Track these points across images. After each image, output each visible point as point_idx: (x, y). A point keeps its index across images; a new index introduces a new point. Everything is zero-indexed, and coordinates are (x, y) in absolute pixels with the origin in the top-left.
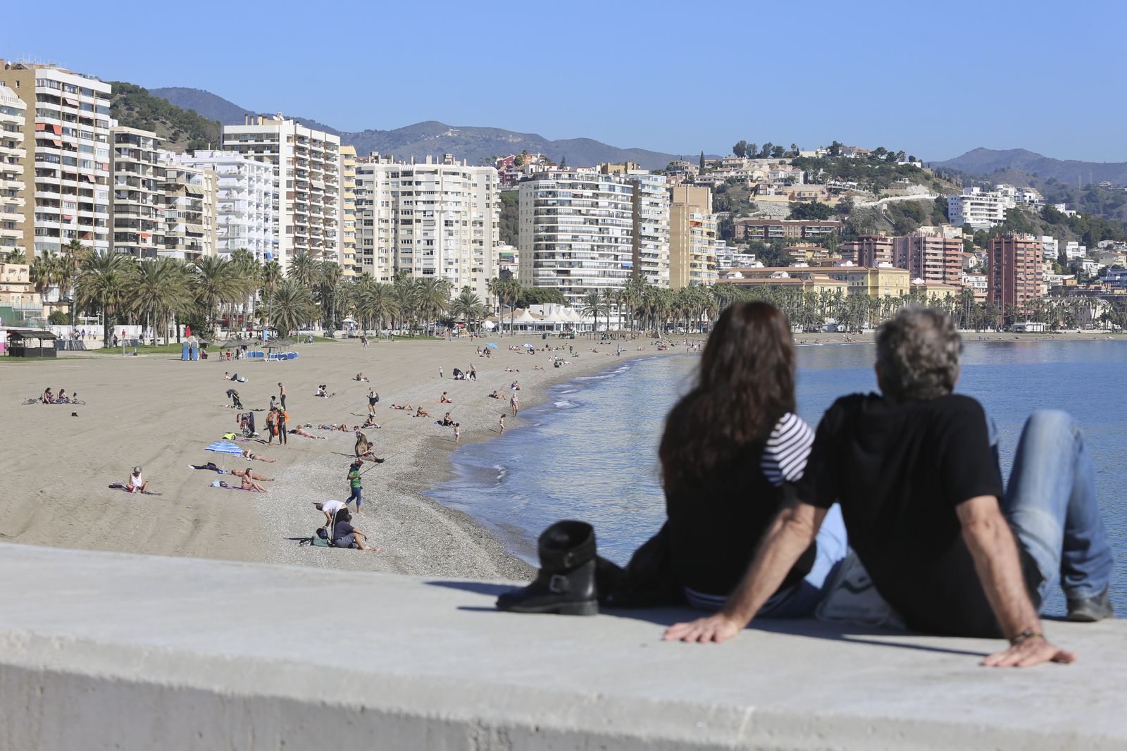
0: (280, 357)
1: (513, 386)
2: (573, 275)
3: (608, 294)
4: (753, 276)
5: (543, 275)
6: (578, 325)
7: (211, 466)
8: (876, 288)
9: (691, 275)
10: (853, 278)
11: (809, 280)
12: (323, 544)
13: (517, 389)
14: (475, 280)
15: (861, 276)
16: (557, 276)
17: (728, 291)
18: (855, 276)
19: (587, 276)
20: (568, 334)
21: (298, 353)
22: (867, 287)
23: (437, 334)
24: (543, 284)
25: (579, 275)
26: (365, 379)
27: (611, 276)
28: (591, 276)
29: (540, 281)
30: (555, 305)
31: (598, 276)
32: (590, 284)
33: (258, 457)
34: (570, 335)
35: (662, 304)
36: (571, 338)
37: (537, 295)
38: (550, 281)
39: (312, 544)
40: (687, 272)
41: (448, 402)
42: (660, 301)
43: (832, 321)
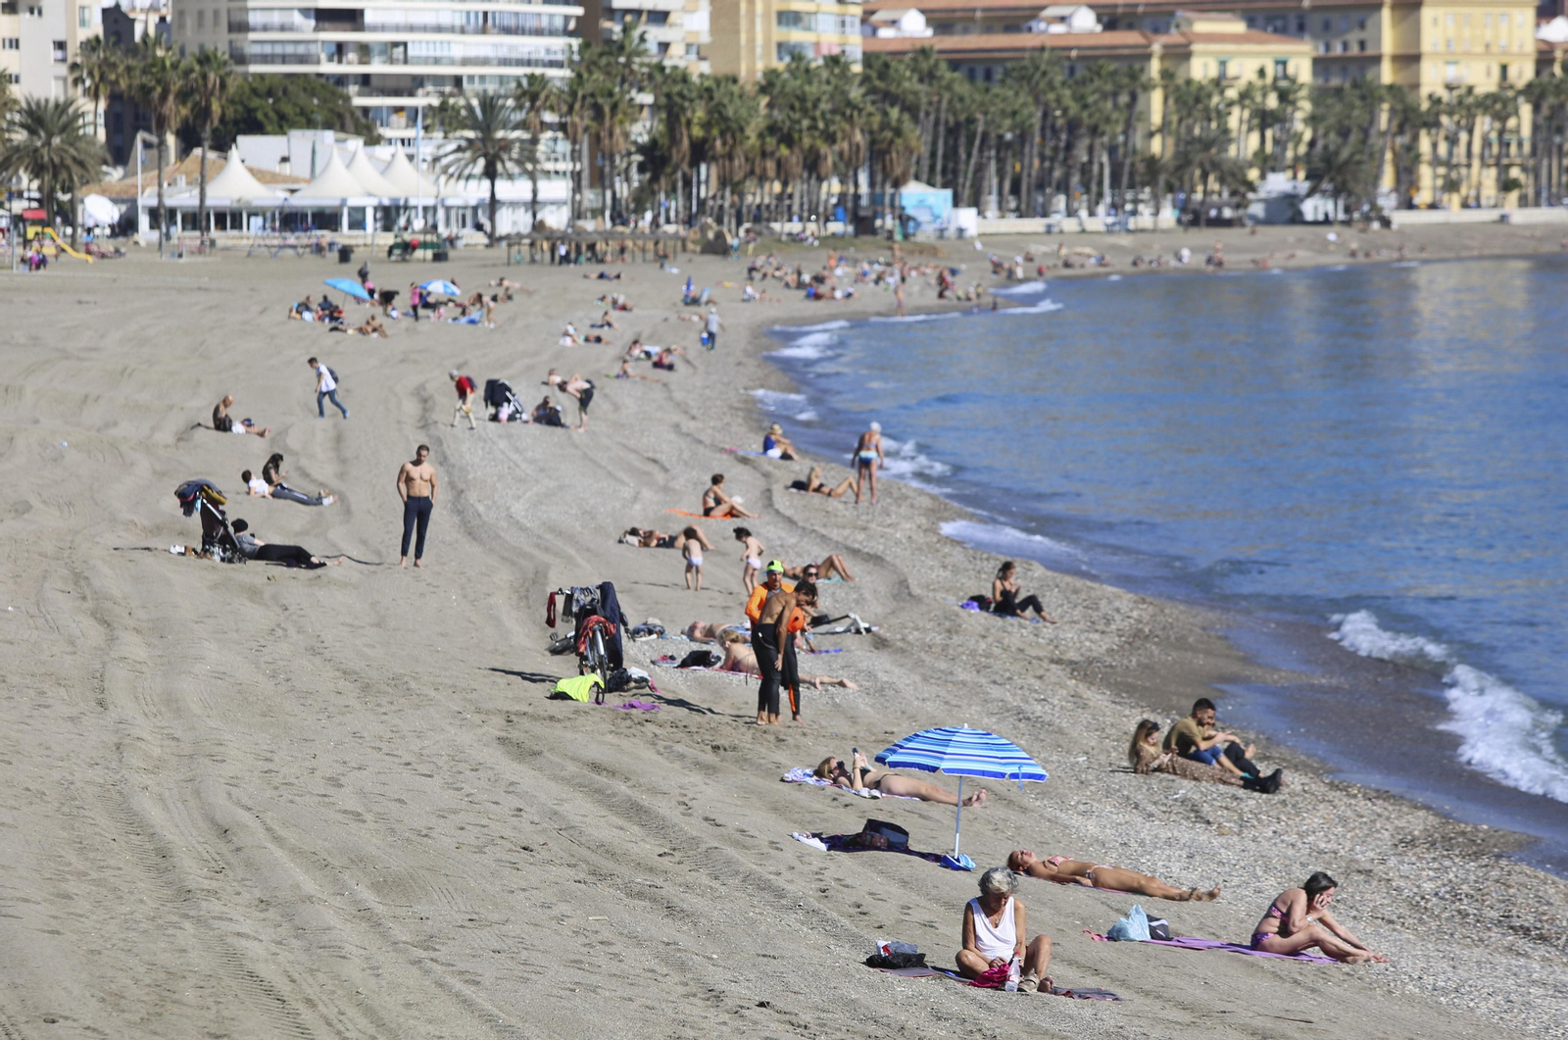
2: (374, 29)
3: (534, 98)
4: (959, 27)
5: (265, 28)
6: (427, 211)
7: (883, 836)
8: (1410, 59)
9: (780, 22)
10: (1327, 26)
11: (1174, 37)
14: (15, 44)
15: (1355, 16)
16: (316, 29)
17: (921, 80)
18: (1336, 18)
19: (425, 29)
22: (1377, 59)
24: (265, 59)
25: (397, 29)
27: (507, 30)
28: (439, 29)
29: (256, 49)
30: (329, 136)
31: (463, 31)
32: (437, 61)
35: (732, 130)
36: (439, 257)
37: (256, 102)
38: (290, 49)
40: (766, 15)
42: (725, 119)
43: (1278, 183)
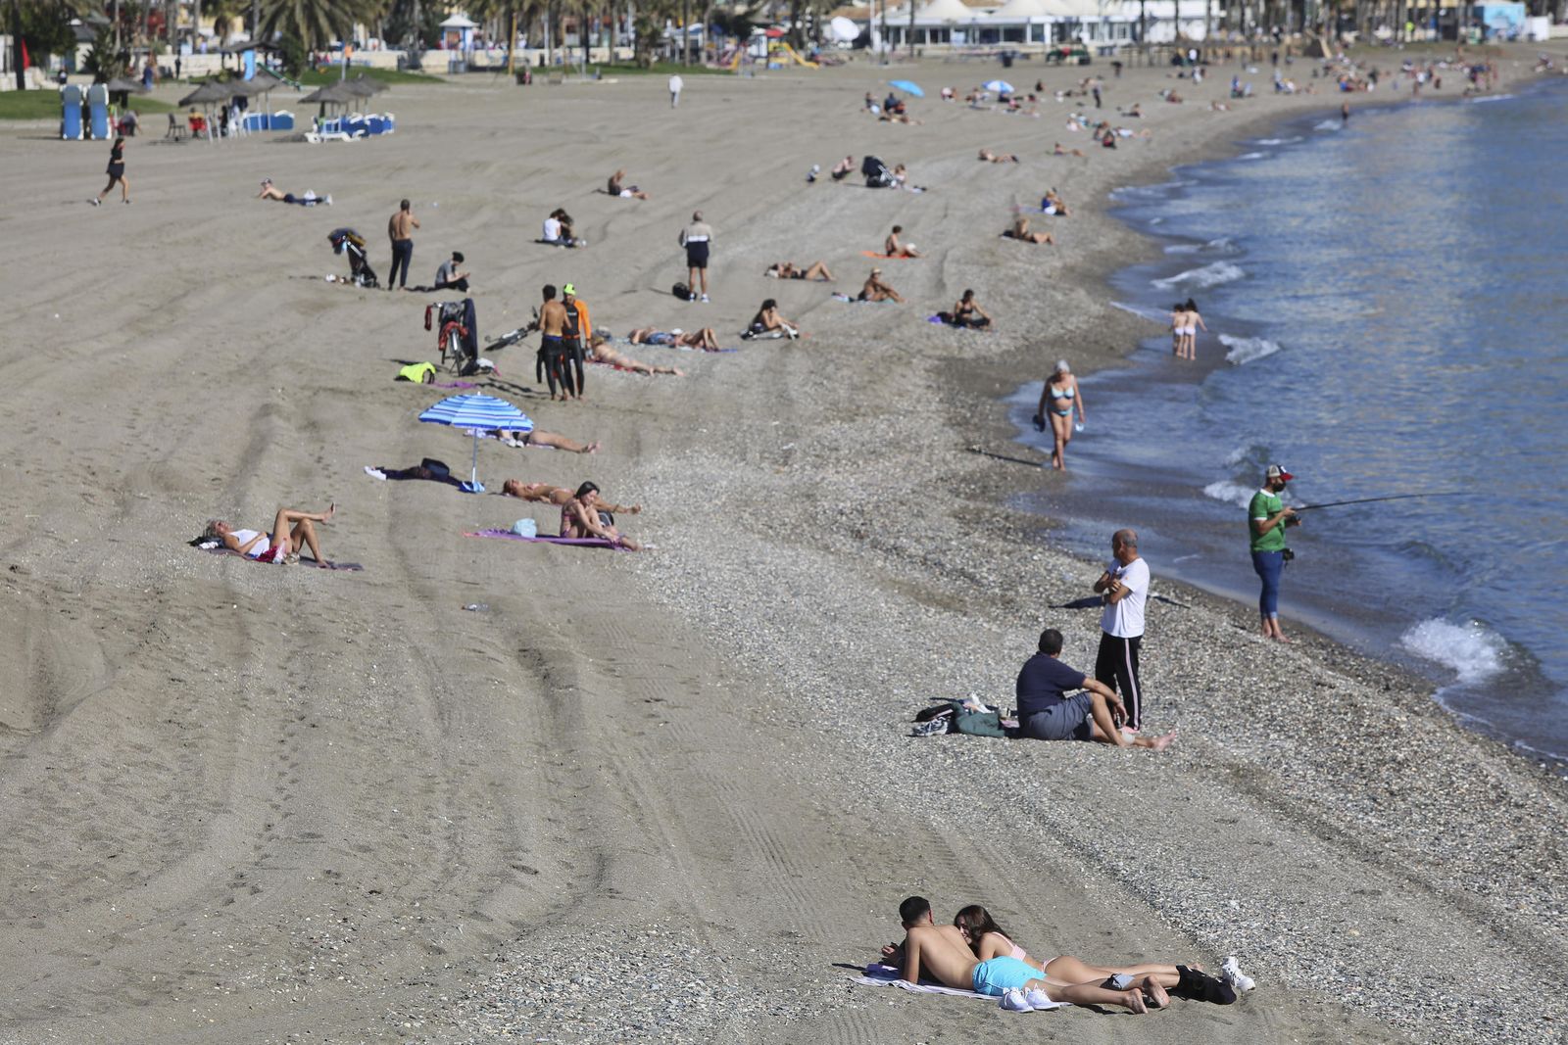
0: (350, 128)
1: (1045, 204)
6: (1092, 26)
7: (434, 470)
12: (988, 730)
13: (1060, 213)
20: (1072, 53)
21: (392, 118)
23: (710, 58)
26: (634, 189)
33: (541, 437)
34: (1077, 53)
36: (1082, 62)
39: (954, 729)
41: (907, 254)
